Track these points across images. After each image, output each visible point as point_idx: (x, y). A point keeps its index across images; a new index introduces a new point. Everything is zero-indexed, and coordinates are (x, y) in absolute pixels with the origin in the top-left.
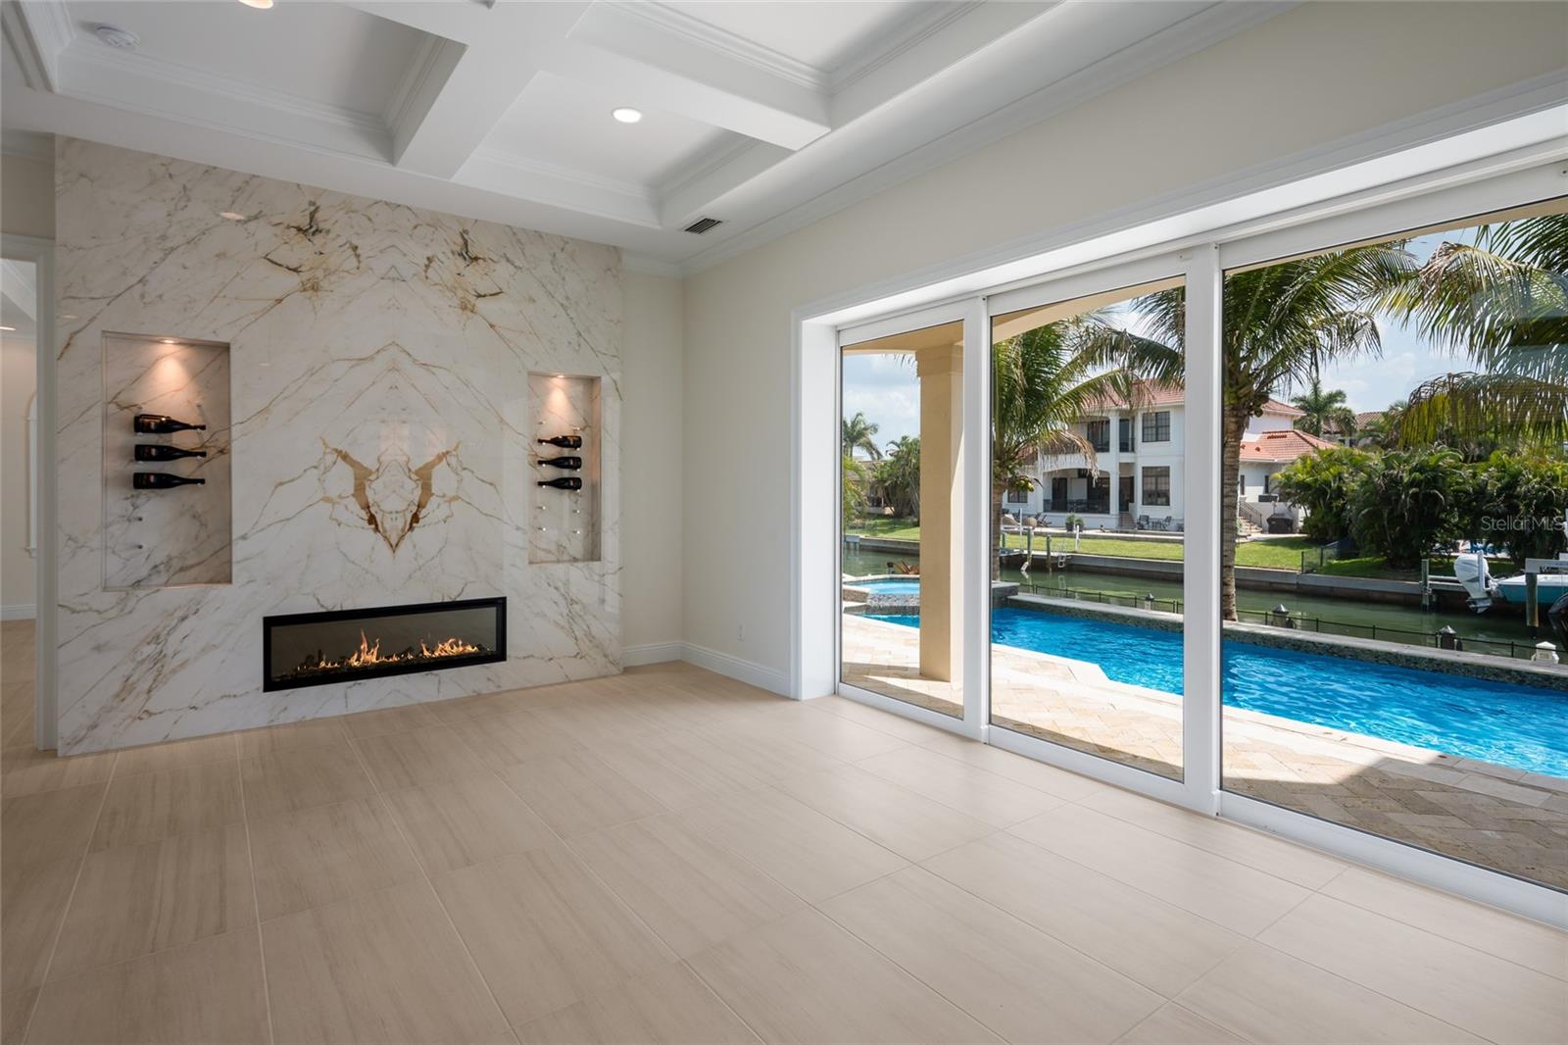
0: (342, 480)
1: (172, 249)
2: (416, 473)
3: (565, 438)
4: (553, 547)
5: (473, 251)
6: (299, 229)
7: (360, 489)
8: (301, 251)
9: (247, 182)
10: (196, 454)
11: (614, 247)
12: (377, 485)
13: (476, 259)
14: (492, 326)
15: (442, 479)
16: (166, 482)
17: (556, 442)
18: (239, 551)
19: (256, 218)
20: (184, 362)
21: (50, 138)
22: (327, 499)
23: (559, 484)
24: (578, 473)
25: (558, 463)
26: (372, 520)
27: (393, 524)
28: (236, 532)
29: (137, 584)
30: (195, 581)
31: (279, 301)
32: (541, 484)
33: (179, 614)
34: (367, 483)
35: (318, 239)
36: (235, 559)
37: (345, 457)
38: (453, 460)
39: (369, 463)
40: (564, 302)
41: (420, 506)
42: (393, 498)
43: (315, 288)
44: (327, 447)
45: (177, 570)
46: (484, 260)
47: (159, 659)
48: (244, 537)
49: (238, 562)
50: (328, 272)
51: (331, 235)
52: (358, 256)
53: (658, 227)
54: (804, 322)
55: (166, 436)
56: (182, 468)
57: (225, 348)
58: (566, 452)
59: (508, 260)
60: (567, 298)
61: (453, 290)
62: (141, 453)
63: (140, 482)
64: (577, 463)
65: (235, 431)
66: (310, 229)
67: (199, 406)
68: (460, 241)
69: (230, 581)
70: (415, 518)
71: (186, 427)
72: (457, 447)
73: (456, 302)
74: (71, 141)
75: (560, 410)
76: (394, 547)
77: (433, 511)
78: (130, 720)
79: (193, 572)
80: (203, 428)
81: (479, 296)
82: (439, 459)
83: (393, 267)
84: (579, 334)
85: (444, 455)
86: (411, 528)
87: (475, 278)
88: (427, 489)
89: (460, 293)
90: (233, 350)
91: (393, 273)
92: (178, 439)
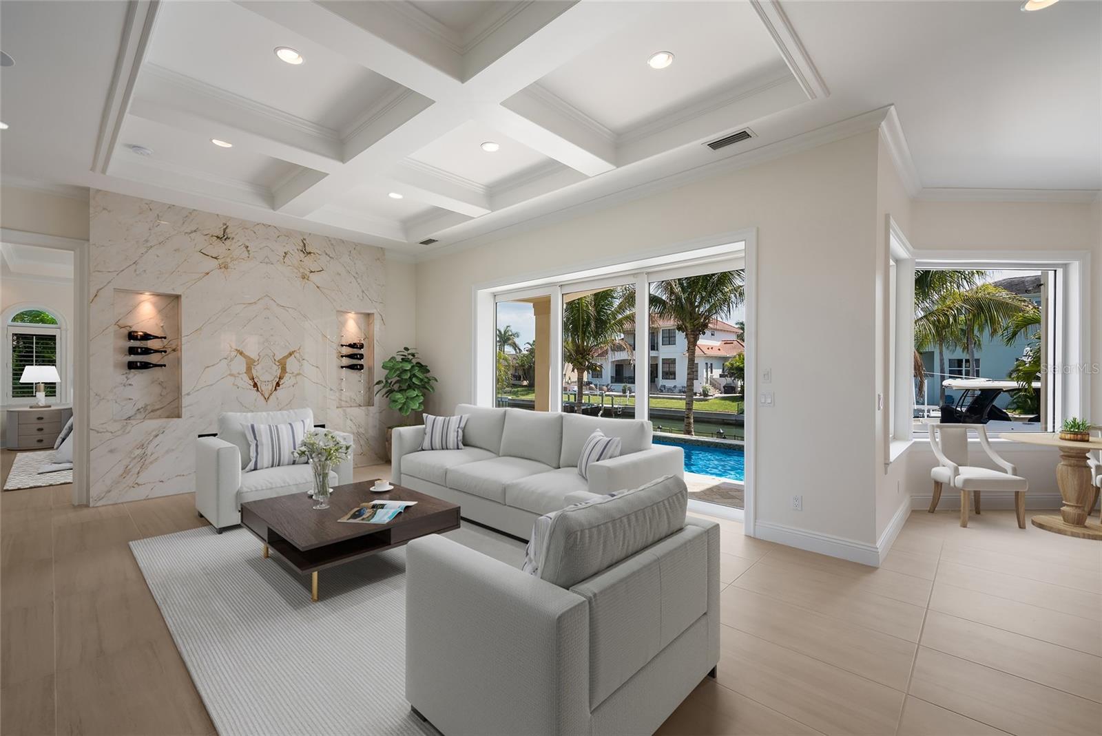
0: (240, 365)
1: (151, 247)
2: (278, 362)
3: (355, 344)
4: (348, 399)
5: (308, 249)
6: (218, 237)
7: (249, 370)
8: (219, 248)
9: (190, 213)
10: (161, 352)
11: (382, 248)
12: (258, 367)
13: (310, 253)
14: (318, 287)
15: (291, 364)
16: (145, 366)
17: (351, 346)
18: (185, 401)
19: (195, 231)
20: (154, 304)
21: (88, 189)
22: (231, 375)
23: (352, 367)
24: (362, 362)
25: (351, 356)
26: (255, 385)
27: (266, 388)
28: (184, 392)
29: (129, 418)
30: (160, 417)
31: (207, 274)
32: (342, 367)
33: (154, 433)
34: (253, 367)
35: (228, 242)
36: (183, 406)
37: (241, 353)
38: (297, 355)
39: (254, 356)
40: (356, 276)
41: (280, 378)
42: (266, 375)
43: (226, 267)
44: (232, 348)
45: (149, 412)
46: (314, 254)
47: (143, 456)
48: (188, 394)
49: (185, 407)
50: (233, 259)
51: (234, 241)
52: (248, 251)
53: (406, 241)
54: (479, 291)
55: (144, 342)
56: (153, 358)
57: (178, 297)
58: (355, 351)
59: (327, 254)
60: (357, 273)
61: (298, 269)
62: (132, 351)
63: (132, 366)
64: (361, 357)
65: (184, 340)
66: (223, 237)
67: (162, 327)
68: (302, 244)
69: (179, 416)
70: (278, 384)
71: (156, 337)
72: (299, 348)
73: (300, 275)
74: (98, 191)
75: (352, 330)
76: (267, 399)
77: (287, 381)
78: (128, 488)
79: (158, 413)
80: (165, 338)
81: (312, 272)
82: (290, 354)
83: (267, 257)
84: (363, 292)
85: (293, 352)
86: (276, 389)
87: (309, 263)
88: (284, 370)
89: (301, 270)
90: (183, 299)
91: (267, 260)
92: (151, 344)
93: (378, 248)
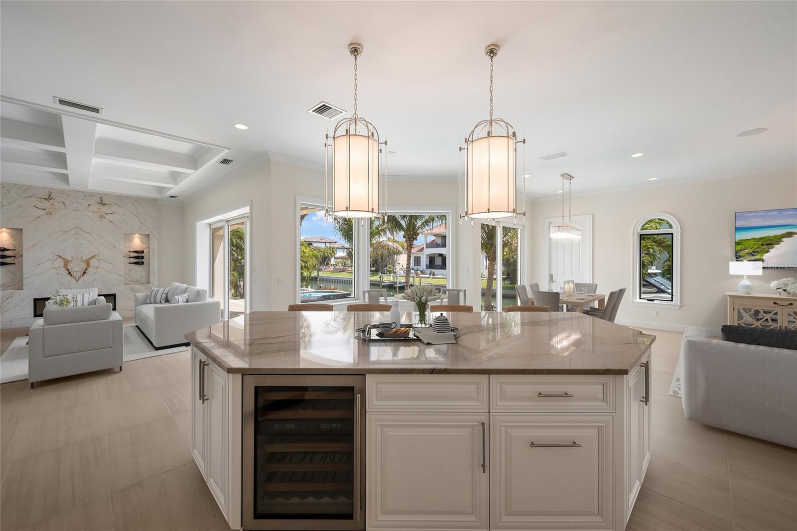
0: (61, 263)
1: (4, 206)
2: (85, 261)
3: (138, 251)
4: (135, 281)
5: (104, 202)
6: (45, 199)
7: (65, 265)
8: (46, 204)
9: (28, 188)
10: (12, 257)
11: (155, 200)
12: (72, 264)
13: (105, 204)
14: (111, 222)
15: (93, 263)
17: (136, 252)
18: (25, 281)
19: (31, 196)
20: (9, 233)
22: (54, 268)
23: (136, 263)
24: (143, 260)
25: (136, 257)
26: (70, 273)
27: (77, 274)
28: (24, 277)
30: (12, 289)
31: (39, 217)
32: (130, 263)
33: (7, 297)
34: (68, 264)
35: (52, 201)
36: (24, 283)
37: (60, 257)
39: (69, 258)
40: (137, 215)
41: (86, 270)
42: (77, 268)
43: (50, 214)
44: (54, 254)
45: (6, 287)
46: (108, 204)
48: (27, 278)
49: (25, 284)
50: (55, 209)
51: (56, 200)
52: (65, 205)
53: (160, 197)
54: (198, 223)
55: (3, 252)
56: (8, 260)
57: (21, 230)
58: (139, 255)
59: (116, 204)
60: (138, 214)
61: (98, 213)
64: (143, 258)
65: (24, 251)
66: (49, 198)
67: (14, 244)
68: (100, 200)
69: (23, 289)
70: (84, 273)
71: (9, 250)
72: (99, 254)
73: (98, 216)
75: (137, 243)
76: (77, 281)
77: (90, 271)
79: (12, 287)
80: (15, 250)
81: (106, 214)
82: (93, 257)
83: (77, 207)
84: (142, 223)
85: (94, 256)
86: (83, 275)
87: (104, 209)
88: (88, 265)
89: (100, 213)
90: (23, 230)
91: (77, 209)
92: (7, 253)
93: (153, 200)
